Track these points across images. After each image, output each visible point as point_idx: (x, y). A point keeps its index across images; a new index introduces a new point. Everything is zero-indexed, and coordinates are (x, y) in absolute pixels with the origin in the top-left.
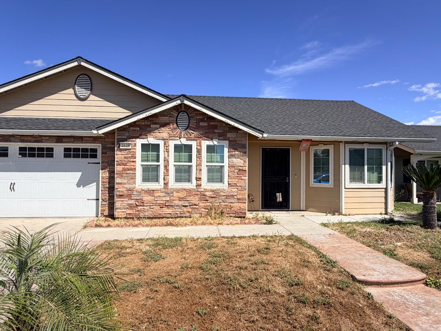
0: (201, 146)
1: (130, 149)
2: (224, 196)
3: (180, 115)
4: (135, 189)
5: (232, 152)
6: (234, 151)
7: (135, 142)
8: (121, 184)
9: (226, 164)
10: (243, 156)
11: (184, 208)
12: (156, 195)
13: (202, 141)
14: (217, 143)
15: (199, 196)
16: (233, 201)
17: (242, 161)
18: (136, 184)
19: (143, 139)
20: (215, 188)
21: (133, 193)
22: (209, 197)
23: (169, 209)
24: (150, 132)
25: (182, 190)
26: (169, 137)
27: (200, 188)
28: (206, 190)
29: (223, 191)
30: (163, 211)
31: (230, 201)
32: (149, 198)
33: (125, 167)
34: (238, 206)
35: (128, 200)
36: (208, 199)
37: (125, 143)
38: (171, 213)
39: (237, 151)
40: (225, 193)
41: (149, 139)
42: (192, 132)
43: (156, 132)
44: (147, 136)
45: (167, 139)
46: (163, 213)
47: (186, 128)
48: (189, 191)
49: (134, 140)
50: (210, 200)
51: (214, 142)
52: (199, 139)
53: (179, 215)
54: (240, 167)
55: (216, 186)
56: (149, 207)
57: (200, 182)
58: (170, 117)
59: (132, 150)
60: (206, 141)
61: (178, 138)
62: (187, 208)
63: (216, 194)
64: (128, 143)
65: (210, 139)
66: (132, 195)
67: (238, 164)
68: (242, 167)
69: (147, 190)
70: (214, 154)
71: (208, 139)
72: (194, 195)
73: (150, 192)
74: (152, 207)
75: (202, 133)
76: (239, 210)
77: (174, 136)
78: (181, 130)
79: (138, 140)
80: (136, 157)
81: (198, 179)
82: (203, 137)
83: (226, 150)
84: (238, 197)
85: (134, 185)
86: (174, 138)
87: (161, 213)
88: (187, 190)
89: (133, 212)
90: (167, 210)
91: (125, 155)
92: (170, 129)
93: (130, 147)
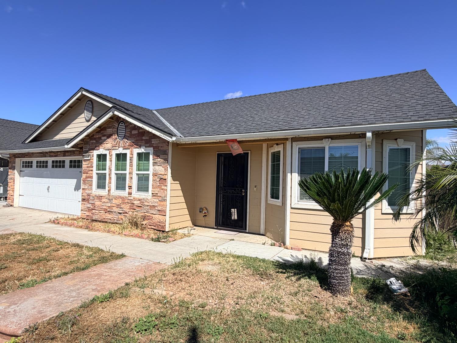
0: (132, 154)
1: (90, 160)
2: (148, 206)
3: (120, 126)
4: (91, 195)
5: (155, 159)
6: (156, 158)
7: (92, 153)
8: (84, 189)
9: (151, 172)
10: (164, 163)
11: (119, 215)
12: (103, 200)
13: (134, 149)
14: (144, 150)
15: (130, 204)
16: (155, 213)
17: (163, 169)
18: (93, 190)
19: (97, 150)
20: (142, 197)
21: (90, 198)
22: (137, 206)
23: (110, 214)
24: (101, 143)
25: (119, 197)
26: (112, 147)
27: (131, 196)
28: (135, 199)
29: (146, 200)
30: (106, 216)
31: (152, 212)
32: (99, 203)
33: (87, 175)
34: (158, 217)
35: (87, 203)
36: (135, 208)
37: (87, 154)
38: (111, 218)
39: (159, 158)
40: (148, 202)
41: (101, 150)
42: (127, 140)
43: (104, 144)
44: (99, 147)
45: (111, 149)
46: (106, 217)
47: (123, 137)
48: (123, 198)
49: (92, 151)
50: (138, 209)
51: (142, 149)
52: (132, 147)
53: (116, 221)
54: (161, 176)
55: (142, 195)
56: (98, 211)
57: (130, 190)
58: (113, 128)
59: (91, 161)
60: (137, 149)
61: (118, 148)
62: (121, 215)
63: (142, 204)
64: (88, 154)
65: (139, 147)
66: (90, 200)
67: (160, 173)
68: (163, 175)
69: (98, 196)
70: (142, 162)
71: (138, 147)
72: (126, 203)
73: (100, 198)
74: (100, 211)
75: (133, 141)
76: (159, 222)
77: (115, 146)
78: (120, 140)
79: (95, 151)
80: (93, 167)
81: (130, 187)
82: (134, 146)
83: (151, 157)
84: (159, 208)
85: (91, 191)
86: (114, 148)
87: (105, 217)
88: (122, 197)
89: (90, 214)
90: (109, 215)
91: (87, 164)
92: (113, 140)
93: (89, 158)
